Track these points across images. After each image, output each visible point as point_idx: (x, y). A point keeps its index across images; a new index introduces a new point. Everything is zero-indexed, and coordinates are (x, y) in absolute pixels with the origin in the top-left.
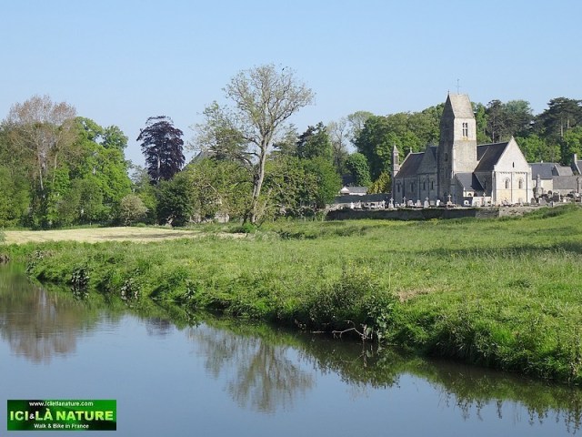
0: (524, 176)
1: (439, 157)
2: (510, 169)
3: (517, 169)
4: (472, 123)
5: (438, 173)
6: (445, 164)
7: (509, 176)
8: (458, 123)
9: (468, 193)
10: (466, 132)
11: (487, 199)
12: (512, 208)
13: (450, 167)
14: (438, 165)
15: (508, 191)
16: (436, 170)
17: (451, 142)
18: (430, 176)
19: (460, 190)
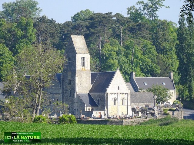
0: (125, 96)
1: (63, 81)
2: (116, 91)
3: (122, 91)
4: (88, 57)
5: (63, 93)
6: (69, 87)
7: (116, 96)
8: (79, 57)
9: (88, 108)
10: (83, 64)
11: (102, 112)
12: (131, 120)
13: (73, 89)
14: (63, 87)
15: (116, 107)
16: (61, 91)
17: (74, 71)
18: (56, 96)
19: (82, 105)
